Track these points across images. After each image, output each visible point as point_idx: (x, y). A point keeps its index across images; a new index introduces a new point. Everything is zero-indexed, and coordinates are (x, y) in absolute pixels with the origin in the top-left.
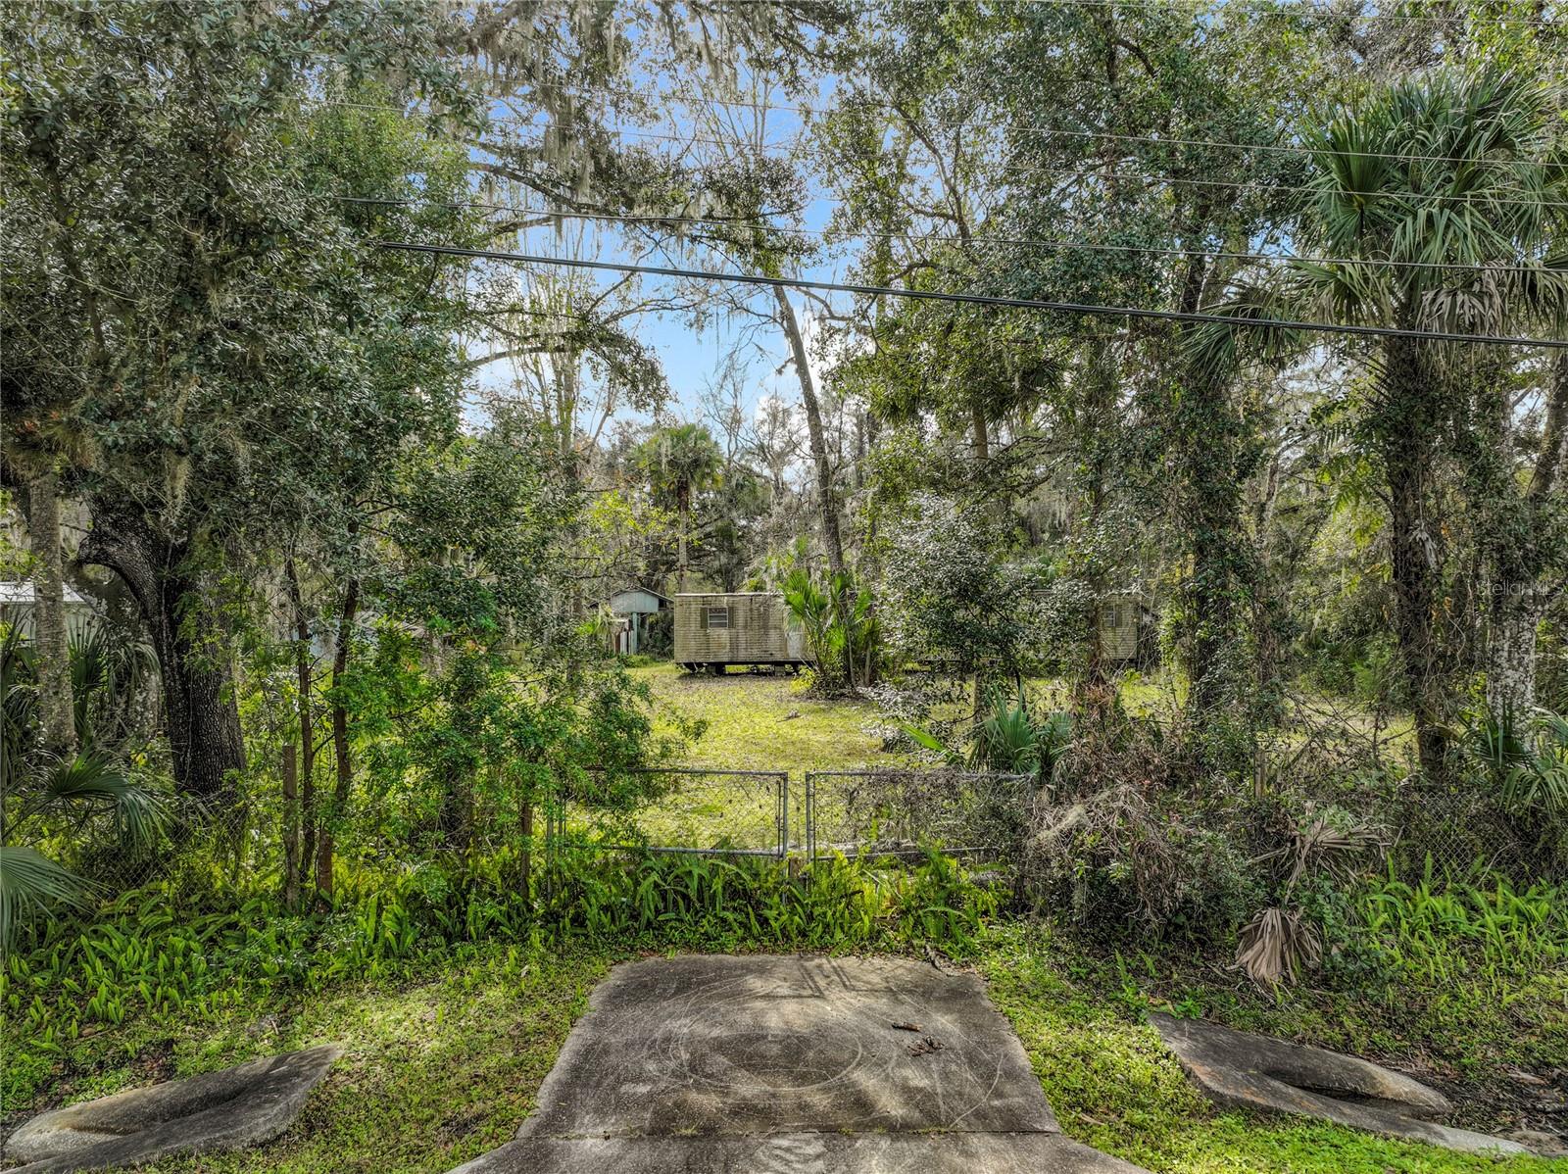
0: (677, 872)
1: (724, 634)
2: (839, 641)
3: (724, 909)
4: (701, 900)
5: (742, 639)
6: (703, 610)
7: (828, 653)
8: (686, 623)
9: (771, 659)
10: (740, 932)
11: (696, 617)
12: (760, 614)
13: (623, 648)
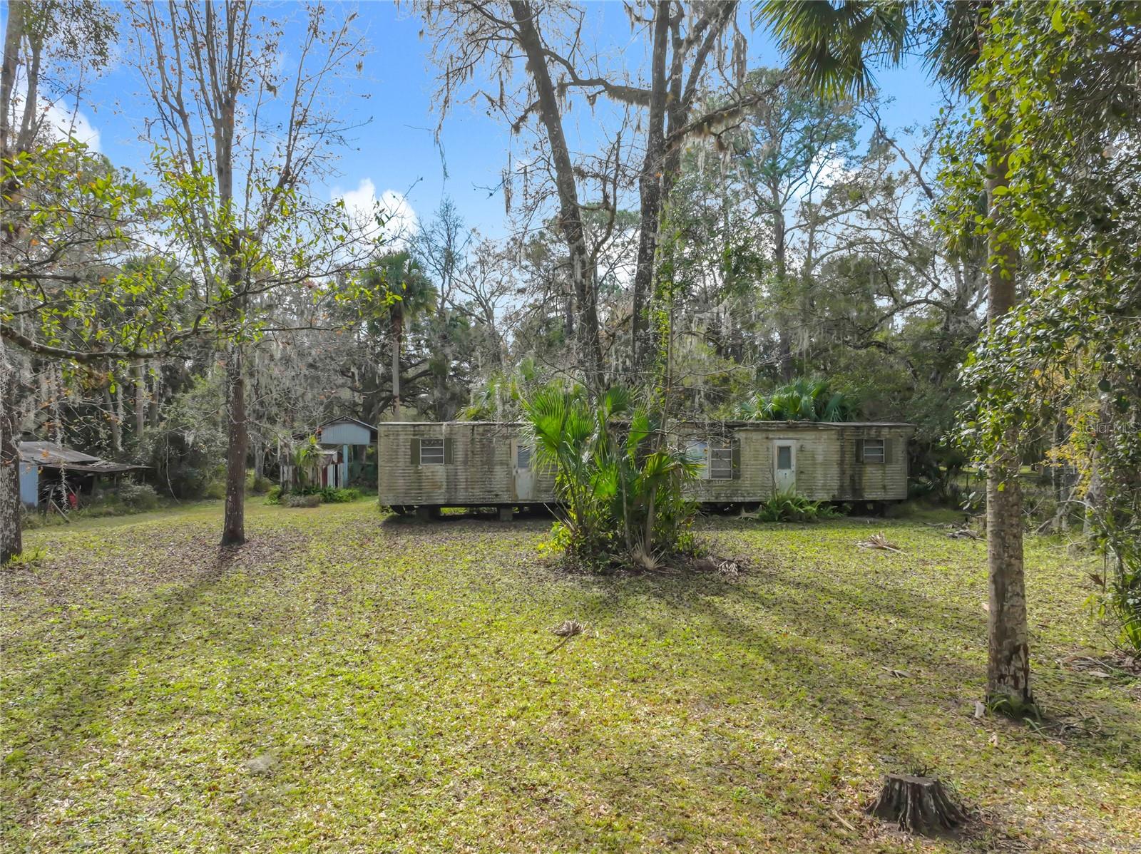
1: (439, 471)
5: (462, 477)
6: (414, 445)
8: (393, 458)
9: (496, 501)
11: (404, 451)
12: (483, 446)
13: (331, 482)
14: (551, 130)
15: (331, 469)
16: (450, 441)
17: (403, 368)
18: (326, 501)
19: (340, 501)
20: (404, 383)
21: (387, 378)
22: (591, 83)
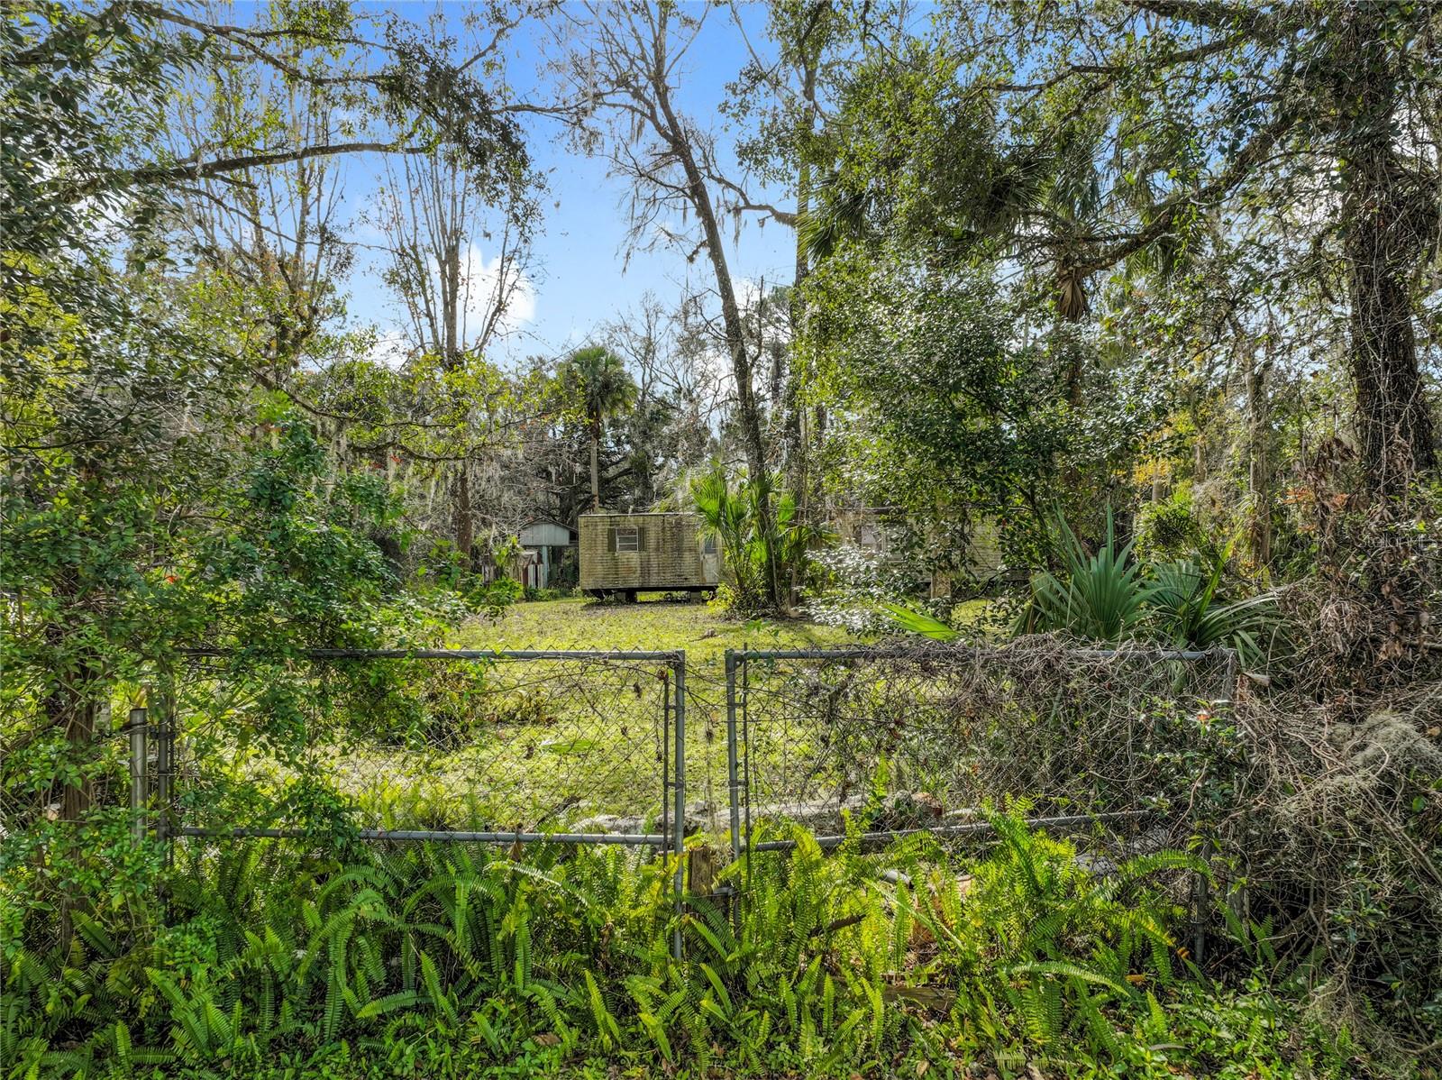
0: (428, 886)
1: (634, 557)
2: (760, 553)
3: (539, 975)
4: (481, 953)
5: (654, 562)
7: (749, 570)
8: (592, 546)
9: (686, 584)
10: (570, 1038)
11: (602, 539)
12: (673, 535)
13: (531, 582)
14: (717, 264)
15: (531, 568)
16: (642, 531)
17: (603, 466)
18: (528, 600)
19: (541, 600)
20: (604, 482)
21: (586, 478)
22: (760, 207)
